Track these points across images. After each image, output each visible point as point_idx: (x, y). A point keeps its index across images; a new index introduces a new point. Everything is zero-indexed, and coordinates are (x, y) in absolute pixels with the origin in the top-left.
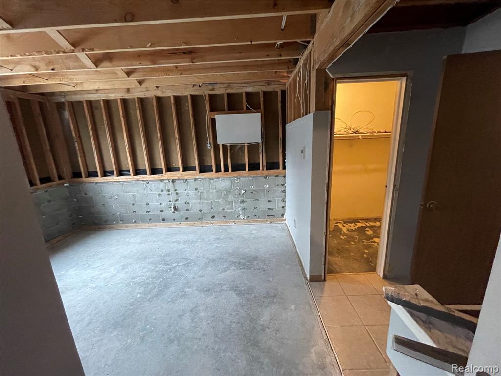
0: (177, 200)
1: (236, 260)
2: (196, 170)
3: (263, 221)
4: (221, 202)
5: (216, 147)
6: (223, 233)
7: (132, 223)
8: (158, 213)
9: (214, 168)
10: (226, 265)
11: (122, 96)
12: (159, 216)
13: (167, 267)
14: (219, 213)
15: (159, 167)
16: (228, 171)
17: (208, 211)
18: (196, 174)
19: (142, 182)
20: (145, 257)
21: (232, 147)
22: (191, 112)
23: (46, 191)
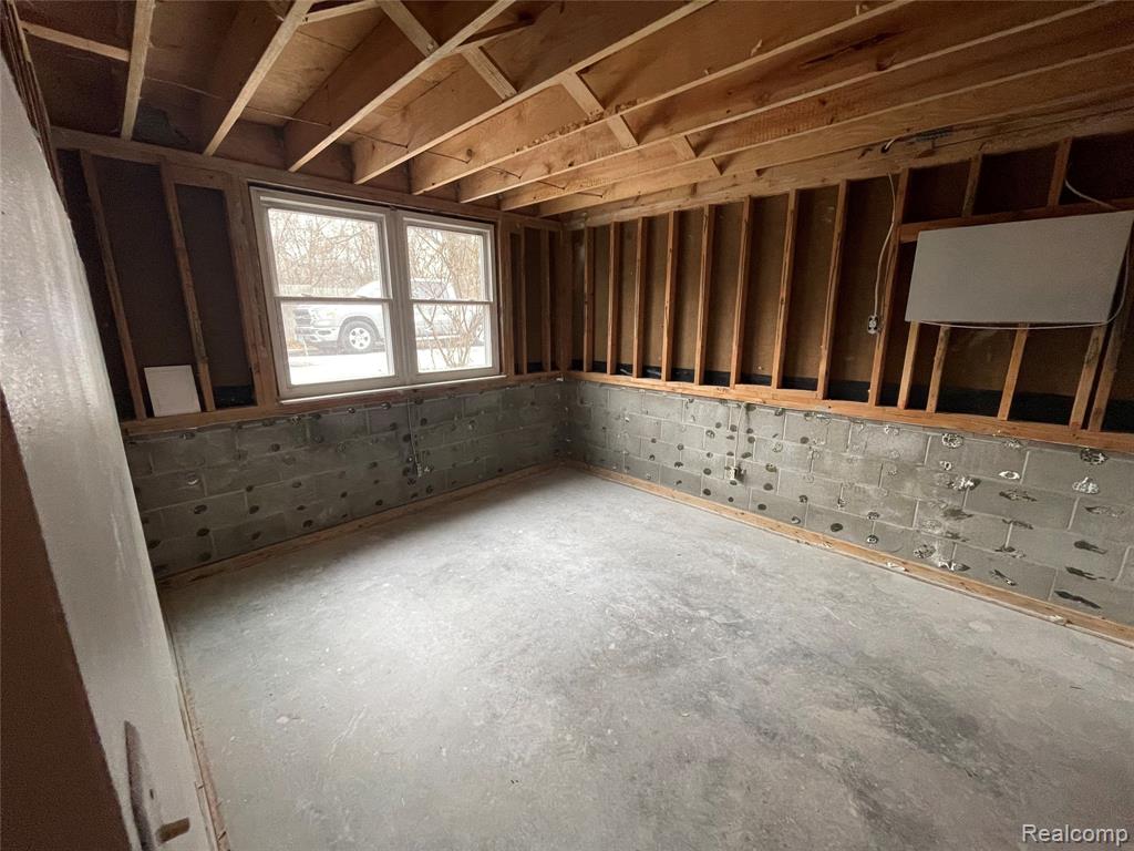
0: (746, 455)
1: (883, 689)
2: (816, 389)
3: (1028, 605)
4: (871, 492)
5: (897, 330)
6: (857, 583)
7: (644, 479)
8: (698, 472)
9: (873, 392)
10: (843, 689)
11: (679, 206)
12: (698, 480)
13: (686, 609)
14: (857, 522)
15: (722, 368)
16: (924, 407)
17: (826, 508)
18: (813, 400)
19: (679, 398)
20: (648, 565)
21: (959, 333)
22: (838, 229)
23: (532, 387)
